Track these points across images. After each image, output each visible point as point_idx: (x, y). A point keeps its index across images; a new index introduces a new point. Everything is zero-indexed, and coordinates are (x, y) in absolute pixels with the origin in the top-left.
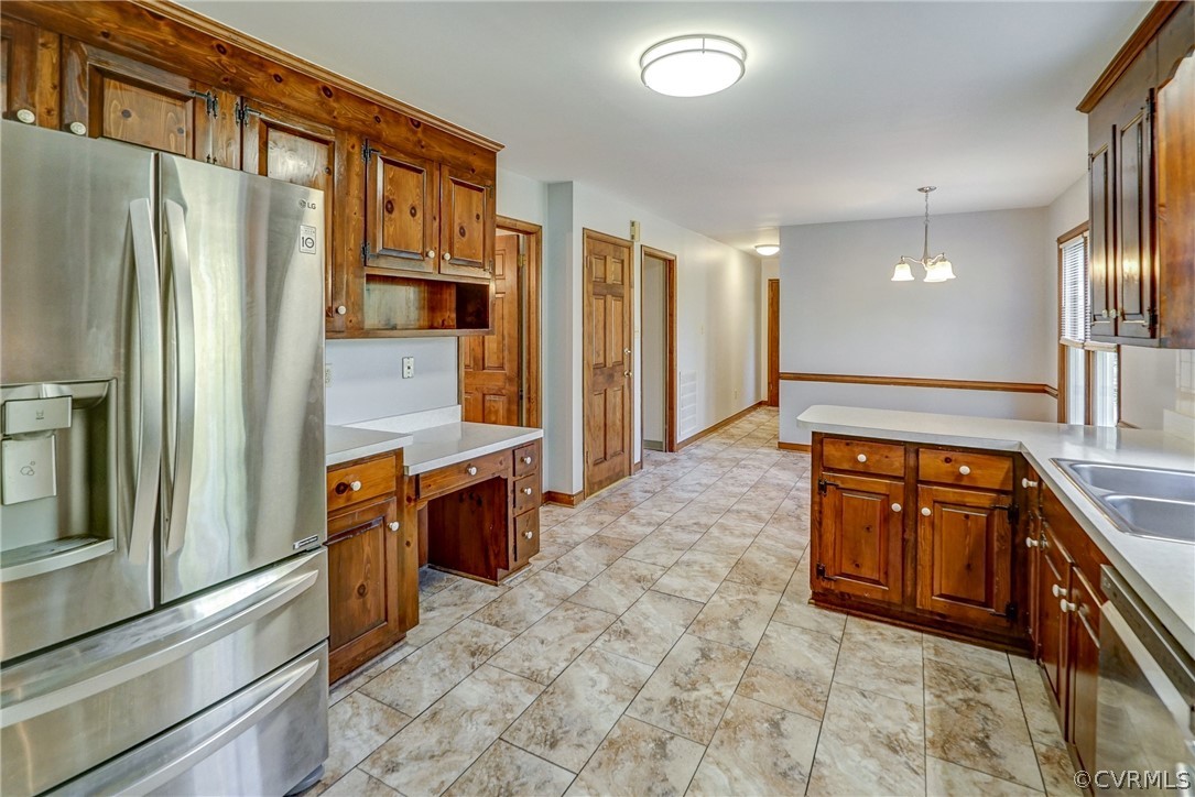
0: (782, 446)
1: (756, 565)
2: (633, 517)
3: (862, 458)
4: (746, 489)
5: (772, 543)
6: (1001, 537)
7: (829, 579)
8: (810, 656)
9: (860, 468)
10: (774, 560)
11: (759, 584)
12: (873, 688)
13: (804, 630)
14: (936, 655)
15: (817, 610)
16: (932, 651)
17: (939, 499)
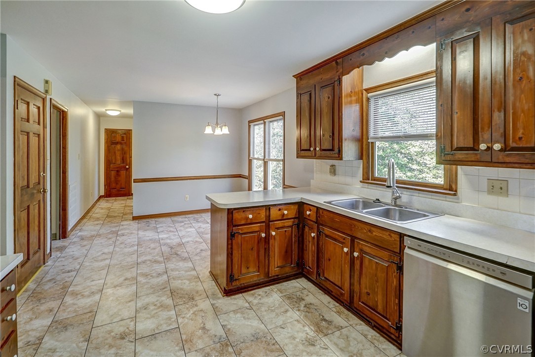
0: (135, 218)
1: (182, 289)
2: (75, 294)
3: (251, 216)
4: (136, 248)
5: (177, 272)
6: (295, 235)
7: (236, 280)
8: (250, 324)
9: (249, 222)
10: (187, 282)
11: (193, 299)
12: (281, 323)
13: (235, 312)
14: (281, 292)
15: (229, 298)
16: (279, 292)
17: (277, 227)
